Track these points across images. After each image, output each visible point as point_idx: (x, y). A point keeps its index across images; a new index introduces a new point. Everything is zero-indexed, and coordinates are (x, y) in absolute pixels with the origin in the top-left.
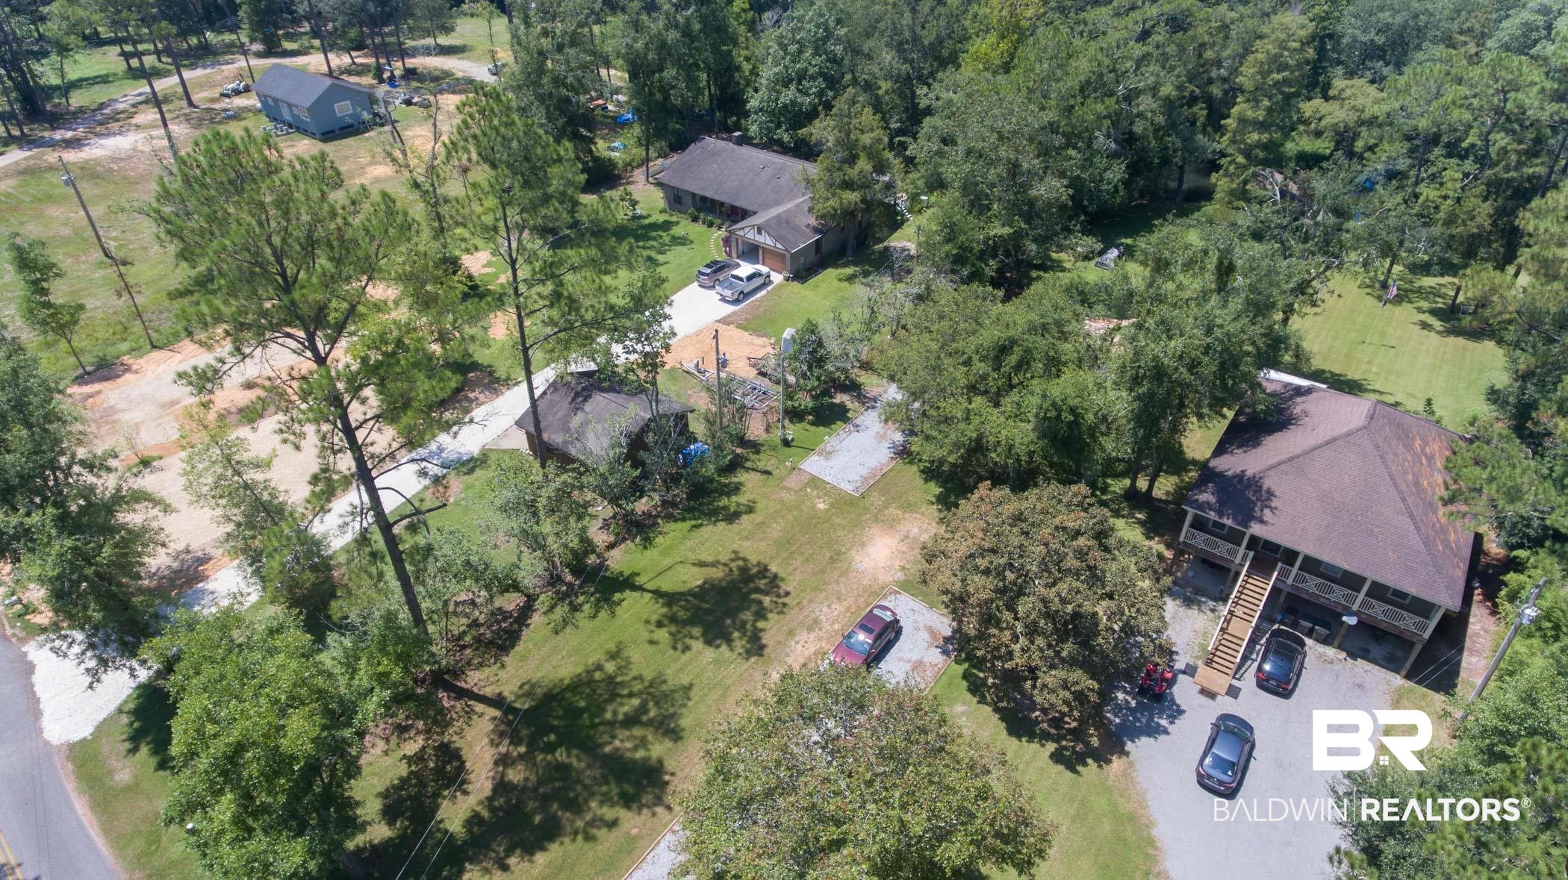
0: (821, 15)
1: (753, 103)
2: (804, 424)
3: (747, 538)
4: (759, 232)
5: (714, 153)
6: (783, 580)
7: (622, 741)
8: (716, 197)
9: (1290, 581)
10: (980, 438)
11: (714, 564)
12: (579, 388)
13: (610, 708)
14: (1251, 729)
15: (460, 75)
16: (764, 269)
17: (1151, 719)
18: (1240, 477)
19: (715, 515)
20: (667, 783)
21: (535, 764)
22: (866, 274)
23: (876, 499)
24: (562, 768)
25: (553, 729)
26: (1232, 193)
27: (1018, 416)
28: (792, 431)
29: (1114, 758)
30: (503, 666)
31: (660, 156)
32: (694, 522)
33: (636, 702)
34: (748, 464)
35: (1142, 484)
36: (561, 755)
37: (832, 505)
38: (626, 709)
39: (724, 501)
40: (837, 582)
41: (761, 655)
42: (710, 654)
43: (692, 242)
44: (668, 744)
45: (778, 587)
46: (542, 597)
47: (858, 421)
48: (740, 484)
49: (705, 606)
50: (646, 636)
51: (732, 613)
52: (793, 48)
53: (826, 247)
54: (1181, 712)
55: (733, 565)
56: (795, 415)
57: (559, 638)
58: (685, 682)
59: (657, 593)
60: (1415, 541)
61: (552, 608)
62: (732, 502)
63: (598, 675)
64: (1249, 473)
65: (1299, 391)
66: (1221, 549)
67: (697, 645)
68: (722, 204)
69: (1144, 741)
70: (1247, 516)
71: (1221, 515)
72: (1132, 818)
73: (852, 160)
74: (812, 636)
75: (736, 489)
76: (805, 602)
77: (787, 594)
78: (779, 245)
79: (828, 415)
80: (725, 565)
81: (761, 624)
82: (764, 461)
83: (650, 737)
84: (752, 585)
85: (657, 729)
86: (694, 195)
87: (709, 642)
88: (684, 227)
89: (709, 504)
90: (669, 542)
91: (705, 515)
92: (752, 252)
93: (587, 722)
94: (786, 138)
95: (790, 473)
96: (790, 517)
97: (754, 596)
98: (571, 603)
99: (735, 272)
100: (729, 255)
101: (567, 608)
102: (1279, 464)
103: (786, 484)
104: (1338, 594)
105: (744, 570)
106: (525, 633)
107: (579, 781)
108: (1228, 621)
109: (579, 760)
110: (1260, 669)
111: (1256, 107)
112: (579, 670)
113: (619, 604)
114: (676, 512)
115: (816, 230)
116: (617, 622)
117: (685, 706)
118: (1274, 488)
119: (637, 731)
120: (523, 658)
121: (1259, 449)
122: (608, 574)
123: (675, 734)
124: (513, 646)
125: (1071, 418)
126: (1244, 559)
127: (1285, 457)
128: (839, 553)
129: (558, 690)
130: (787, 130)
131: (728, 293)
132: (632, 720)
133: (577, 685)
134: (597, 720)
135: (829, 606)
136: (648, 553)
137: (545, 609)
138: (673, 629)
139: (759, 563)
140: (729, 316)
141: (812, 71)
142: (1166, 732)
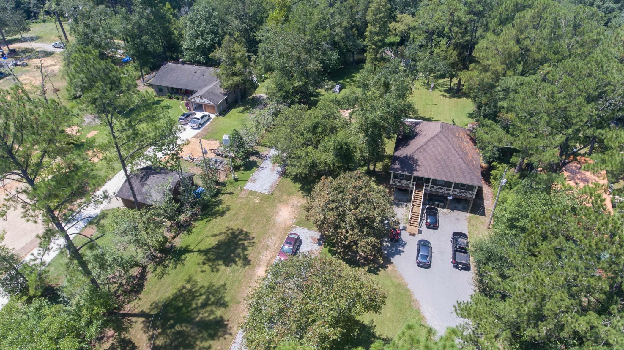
0: (206, 8)
1: (185, 46)
2: (241, 171)
3: (231, 221)
4: (201, 98)
5: (172, 69)
6: (250, 233)
7: (203, 314)
8: (178, 87)
9: (429, 189)
10: (314, 161)
11: (220, 234)
12: (142, 175)
13: (194, 302)
14: (429, 243)
15: (39, 50)
16: (207, 113)
17: (397, 249)
18: (406, 157)
19: (215, 215)
20: (227, 325)
21: (167, 335)
22: (247, 109)
23: (278, 194)
24: (179, 333)
25: (172, 318)
26: (372, 59)
27: (326, 150)
28: (237, 175)
29: (388, 265)
30: (140, 299)
31: (147, 74)
32: (207, 220)
33: (204, 297)
34: (223, 192)
35: (371, 167)
36: (178, 328)
37: (261, 200)
38: (200, 301)
39: (217, 208)
40: (272, 229)
41: (250, 264)
42: (229, 270)
43: (172, 107)
44: (223, 309)
45: (249, 236)
46: (149, 266)
47: (262, 166)
48: (221, 200)
49: (220, 251)
50: (200, 269)
51: (233, 251)
52: (197, 22)
53: (230, 101)
54: (405, 243)
55: (228, 232)
56: (236, 168)
57: (162, 280)
58: (222, 283)
59: (200, 251)
60: (465, 167)
61: (155, 269)
62: (220, 208)
63: (184, 291)
64: (409, 155)
65: (416, 124)
66: (405, 184)
67: (222, 268)
68: (181, 90)
69: (397, 257)
70: (412, 170)
71: (403, 171)
72: (400, 284)
73: (234, 64)
74: (268, 251)
75: (221, 202)
76: (261, 240)
77: (253, 238)
78: (211, 103)
79: (250, 166)
80: (225, 233)
81: (246, 253)
82: (229, 189)
83: (214, 309)
84: (238, 239)
85: (216, 304)
86: (168, 87)
87: (227, 265)
88: (166, 101)
89: (211, 211)
90: (198, 230)
91: (210, 215)
92: (199, 107)
93: (186, 311)
94: (202, 59)
95: (241, 191)
96: (246, 209)
97: (240, 242)
98: (163, 265)
99: (195, 116)
100: (190, 110)
101: (162, 268)
102: (417, 150)
103: (240, 196)
104: (445, 190)
105: (233, 233)
106: (146, 283)
107: (189, 336)
108: (413, 208)
109: (187, 327)
110: (426, 222)
111: (375, 27)
112: (175, 291)
113: (185, 259)
114: (198, 217)
115: (225, 94)
116: (186, 267)
117: (225, 292)
118: (418, 158)
119: (209, 308)
120: (148, 293)
121: (409, 146)
122: (176, 249)
123: (224, 305)
124: (142, 290)
125: (346, 147)
126: (413, 185)
127: (419, 147)
128: (269, 218)
129: (168, 302)
130: (201, 56)
131: (194, 125)
132: (204, 305)
133: (176, 298)
134: (189, 309)
135: (271, 239)
136: (191, 236)
137: (152, 270)
138: (210, 264)
139: (238, 229)
140: (197, 134)
141: (207, 30)
142: (403, 252)
